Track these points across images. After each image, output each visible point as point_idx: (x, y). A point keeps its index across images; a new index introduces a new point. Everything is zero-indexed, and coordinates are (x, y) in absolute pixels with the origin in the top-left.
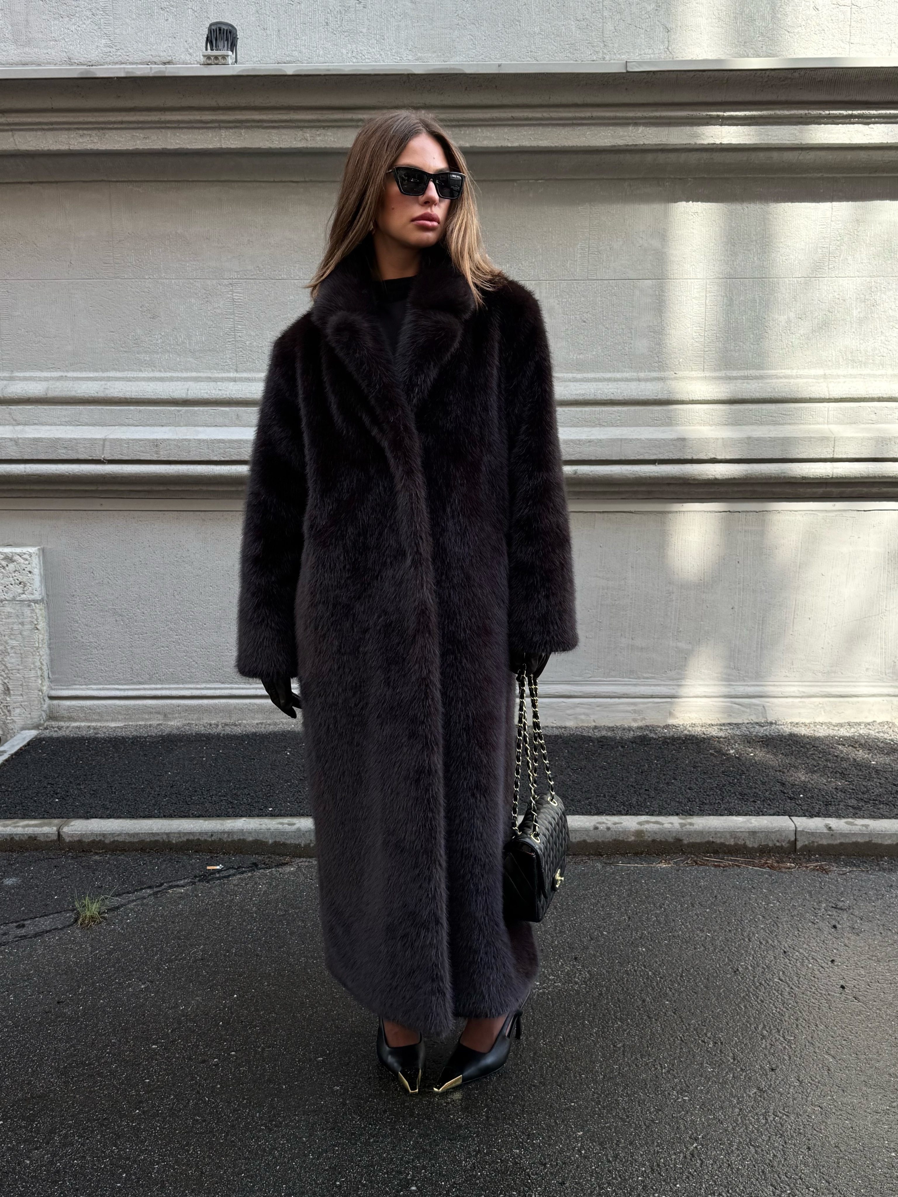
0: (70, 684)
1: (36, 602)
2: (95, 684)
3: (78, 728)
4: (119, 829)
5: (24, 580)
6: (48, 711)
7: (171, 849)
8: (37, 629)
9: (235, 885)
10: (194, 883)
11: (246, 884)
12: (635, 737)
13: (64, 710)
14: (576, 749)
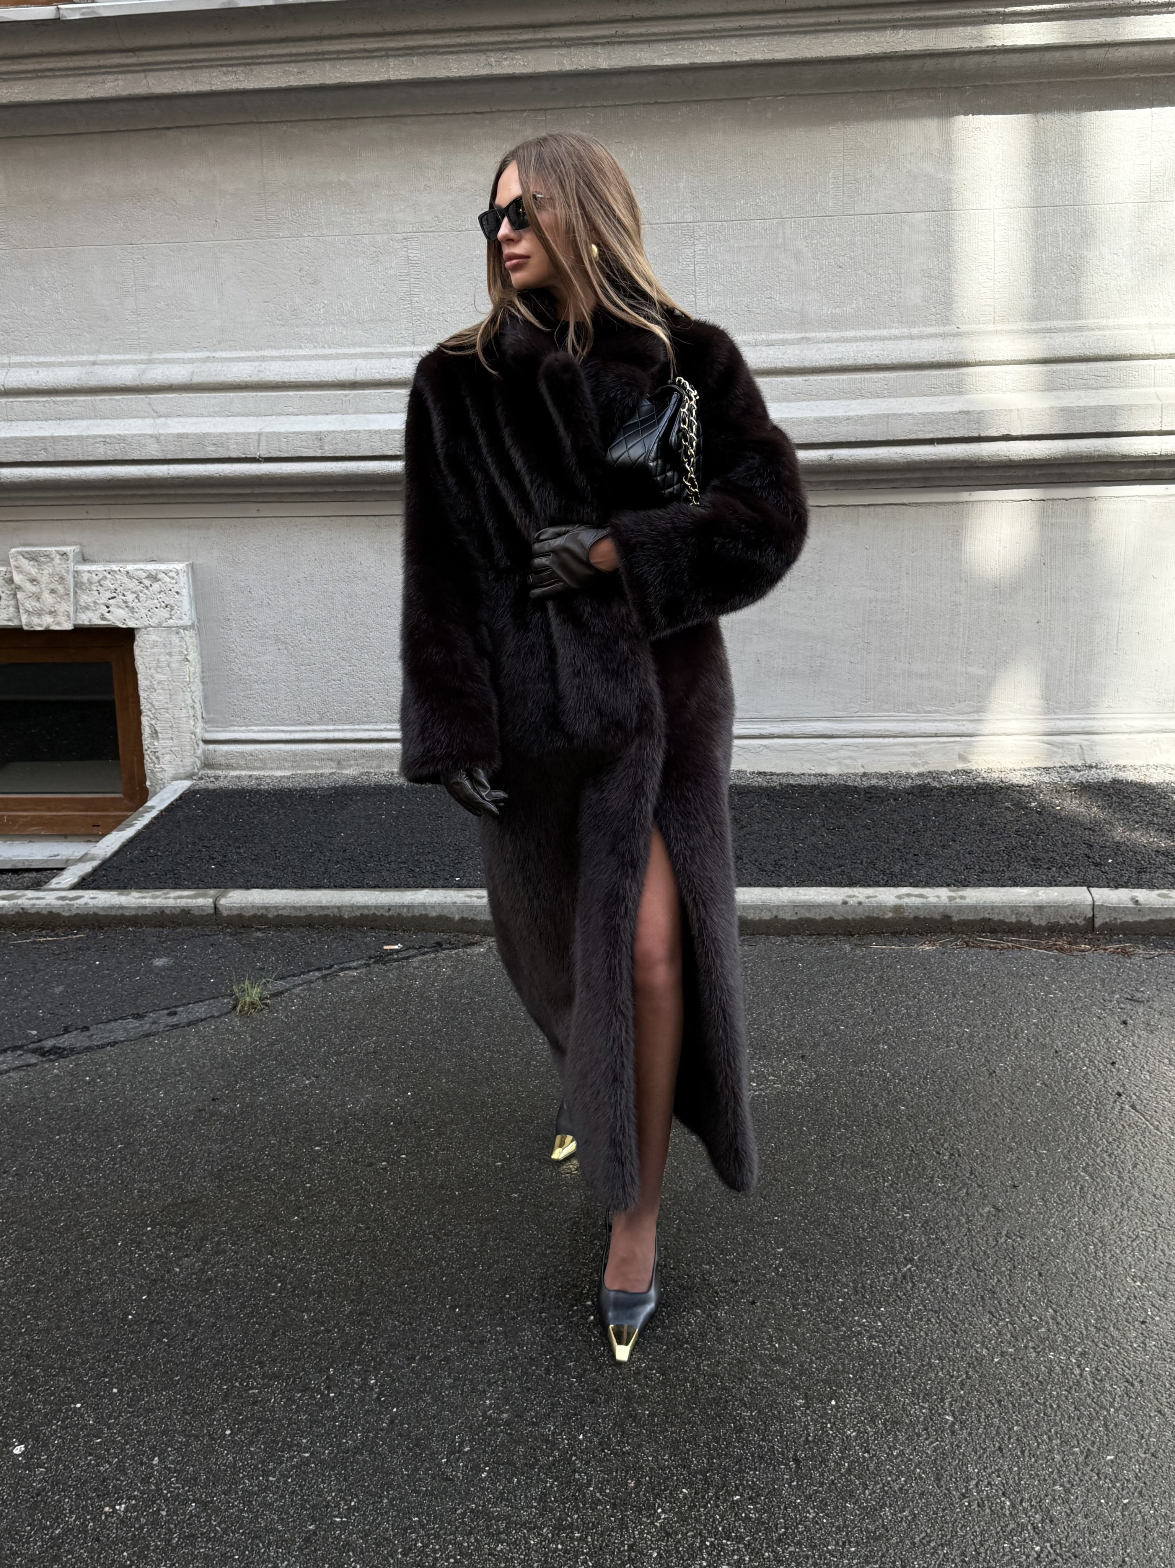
0: (227, 725)
1: (185, 628)
2: (256, 725)
3: (238, 777)
4: (284, 901)
5: (171, 602)
6: (202, 758)
7: (343, 925)
8: (188, 661)
9: (415, 968)
10: (368, 965)
11: (428, 967)
12: (913, 787)
13: (222, 756)
14: (836, 803)
